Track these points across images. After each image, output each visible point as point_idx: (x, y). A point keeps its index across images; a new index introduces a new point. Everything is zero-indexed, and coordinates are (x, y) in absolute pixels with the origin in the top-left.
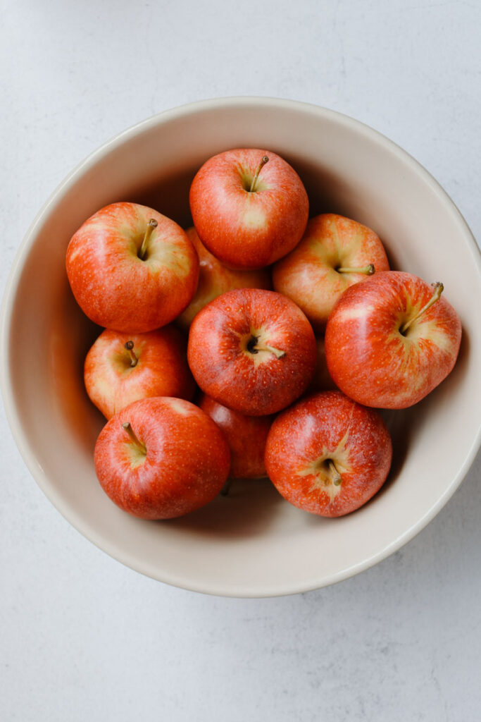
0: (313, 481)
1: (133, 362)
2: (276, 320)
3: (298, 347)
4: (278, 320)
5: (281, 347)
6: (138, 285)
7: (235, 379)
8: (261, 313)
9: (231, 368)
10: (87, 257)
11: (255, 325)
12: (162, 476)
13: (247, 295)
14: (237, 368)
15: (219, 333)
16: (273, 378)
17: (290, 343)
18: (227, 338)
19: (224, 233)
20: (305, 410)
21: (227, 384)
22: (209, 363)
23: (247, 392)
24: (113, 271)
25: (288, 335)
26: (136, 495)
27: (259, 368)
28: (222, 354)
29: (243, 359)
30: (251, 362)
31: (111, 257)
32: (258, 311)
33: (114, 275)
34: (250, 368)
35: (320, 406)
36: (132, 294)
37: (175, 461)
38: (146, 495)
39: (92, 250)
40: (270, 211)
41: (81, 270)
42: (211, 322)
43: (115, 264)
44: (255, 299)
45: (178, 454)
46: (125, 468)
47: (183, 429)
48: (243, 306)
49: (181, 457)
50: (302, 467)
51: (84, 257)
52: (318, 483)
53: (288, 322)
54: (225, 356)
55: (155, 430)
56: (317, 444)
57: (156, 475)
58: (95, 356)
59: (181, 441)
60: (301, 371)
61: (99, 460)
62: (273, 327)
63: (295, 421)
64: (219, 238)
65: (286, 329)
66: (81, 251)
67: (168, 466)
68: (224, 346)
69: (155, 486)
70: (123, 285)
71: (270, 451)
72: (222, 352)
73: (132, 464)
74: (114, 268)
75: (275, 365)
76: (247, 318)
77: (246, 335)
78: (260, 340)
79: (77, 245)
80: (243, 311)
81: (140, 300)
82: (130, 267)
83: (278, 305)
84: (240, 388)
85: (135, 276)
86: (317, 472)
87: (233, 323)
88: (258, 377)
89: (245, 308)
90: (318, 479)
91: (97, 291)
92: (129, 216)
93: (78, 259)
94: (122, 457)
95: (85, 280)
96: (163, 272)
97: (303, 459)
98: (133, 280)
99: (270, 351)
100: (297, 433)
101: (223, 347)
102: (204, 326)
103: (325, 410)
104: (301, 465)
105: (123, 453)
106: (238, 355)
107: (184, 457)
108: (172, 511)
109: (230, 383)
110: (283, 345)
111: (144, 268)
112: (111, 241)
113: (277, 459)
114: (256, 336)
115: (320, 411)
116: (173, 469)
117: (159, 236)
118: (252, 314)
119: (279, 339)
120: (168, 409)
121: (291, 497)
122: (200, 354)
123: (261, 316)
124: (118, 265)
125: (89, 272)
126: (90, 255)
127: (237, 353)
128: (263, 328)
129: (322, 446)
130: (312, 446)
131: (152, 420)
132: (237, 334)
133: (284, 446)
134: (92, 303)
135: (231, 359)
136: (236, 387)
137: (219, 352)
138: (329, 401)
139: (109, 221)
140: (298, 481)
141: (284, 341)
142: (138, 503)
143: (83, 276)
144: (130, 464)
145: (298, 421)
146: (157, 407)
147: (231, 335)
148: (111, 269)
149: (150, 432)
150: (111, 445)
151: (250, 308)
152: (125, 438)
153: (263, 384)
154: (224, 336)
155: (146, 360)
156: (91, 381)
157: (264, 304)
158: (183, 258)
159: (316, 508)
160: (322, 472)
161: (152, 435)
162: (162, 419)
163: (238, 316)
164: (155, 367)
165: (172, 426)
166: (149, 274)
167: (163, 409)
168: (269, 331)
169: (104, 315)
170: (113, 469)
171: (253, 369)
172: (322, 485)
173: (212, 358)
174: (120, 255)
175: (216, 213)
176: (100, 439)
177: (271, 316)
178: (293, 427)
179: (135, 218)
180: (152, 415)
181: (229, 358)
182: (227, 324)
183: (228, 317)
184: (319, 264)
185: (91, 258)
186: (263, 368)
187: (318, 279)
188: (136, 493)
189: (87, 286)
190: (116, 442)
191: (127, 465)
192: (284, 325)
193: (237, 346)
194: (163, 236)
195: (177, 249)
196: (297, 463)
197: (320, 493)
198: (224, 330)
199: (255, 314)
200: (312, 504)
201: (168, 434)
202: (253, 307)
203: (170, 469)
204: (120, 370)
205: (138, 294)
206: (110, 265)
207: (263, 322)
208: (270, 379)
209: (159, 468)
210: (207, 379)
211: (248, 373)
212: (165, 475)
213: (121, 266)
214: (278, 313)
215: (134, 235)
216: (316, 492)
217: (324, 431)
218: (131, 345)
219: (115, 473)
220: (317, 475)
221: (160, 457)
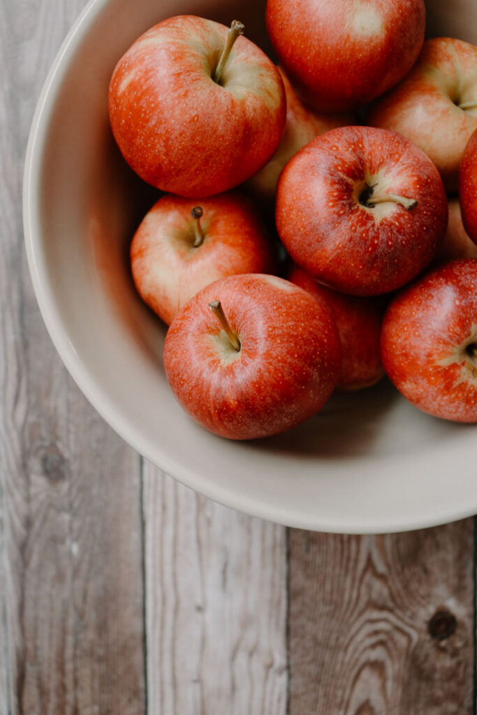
0: (458, 371)
1: (198, 240)
2: (397, 160)
3: (430, 194)
4: (401, 160)
5: (410, 194)
6: (219, 114)
7: (350, 240)
8: (377, 153)
9: (346, 225)
10: (147, 80)
11: (370, 168)
12: (269, 372)
13: (356, 131)
14: (353, 225)
15: (326, 179)
16: (400, 237)
17: (420, 189)
18: (336, 186)
19: (326, 46)
20: (441, 279)
21: (340, 249)
22: (314, 220)
23: (367, 257)
24: (186, 95)
25: (416, 179)
26: (232, 402)
27: (382, 224)
28: (333, 207)
29: (359, 213)
30: (369, 218)
31: (182, 77)
32: (374, 150)
33: (187, 101)
34: (369, 224)
35: (460, 272)
36: (212, 128)
37: (285, 351)
38: (247, 399)
39: (152, 70)
40: (387, 11)
41: (138, 99)
42: (312, 166)
43: (188, 85)
44: (368, 135)
45: (287, 341)
46: (214, 367)
47: (291, 307)
48: (354, 144)
49: (293, 345)
50: (444, 354)
51: (142, 80)
52: (464, 374)
53: (414, 163)
54: (336, 209)
55: (253, 311)
56: (465, 320)
57: (260, 371)
58: (147, 235)
59: (291, 323)
60: (435, 226)
61: (174, 360)
62: (395, 169)
63: (430, 295)
64: (318, 54)
65: (413, 171)
66: (136, 74)
67: (277, 357)
68: (333, 196)
69: (259, 387)
70: (201, 115)
71: (394, 339)
72: (331, 204)
73: (222, 361)
74: (187, 91)
75: (402, 220)
76: (360, 159)
77: (360, 181)
78: (376, 189)
79: (130, 68)
80: (354, 150)
81: (223, 136)
82: (208, 91)
83: (398, 142)
84: (358, 252)
85: (215, 102)
86: (463, 361)
87: (343, 166)
88: (380, 236)
89: (357, 146)
90: (464, 369)
91: (163, 126)
92: (198, 27)
93: (133, 86)
94: (206, 353)
95: (145, 113)
96: (250, 99)
97: (445, 343)
98: (213, 108)
99: (393, 201)
100: (434, 309)
101: (332, 198)
102: (303, 173)
103: (468, 276)
104: (443, 352)
105: (208, 348)
106: (353, 208)
107: (296, 344)
108: (279, 422)
109: (344, 247)
110: (412, 192)
111: (225, 93)
112: (178, 56)
113: (408, 347)
114: (371, 185)
115: (463, 279)
116: (284, 361)
117: (238, 54)
118: (366, 154)
119: (406, 184)
120: (265, 284)
121: (427, 397)
122: (299, 211)
123: (379, 156)
124: (192, 87)
125: (151, 99)
126: (151, 77)
127: (351, 205)
128: (382, 171)
129: (470, 324)
130: (458, 324)
131: (246, 299)
132: (350, 180)
133: (417, 327)
134: (154, 146)
135: (344, 213)
136: (352, 252)
137: (327, 205)
138: (471, 267)
139: (172, 32)
140: (439, 372)
141: (411, 187)
142: (234, 413)
143: (142, 107)
144: (219, 361)
145: (434, 293)
146: (249, 283)
147: (341, 182)
148: (183, 93)
149: (245, 314)
150: (190, 337)
151: (363, 146)
152: (208, 328)
153: (388, 246)
154: (333, 183)
155: (218, 234)
156: (143, 268)
157: (380, 141)
158: (272, 82)
159: (461, 409)
160: (467, 359)
161: (250, 318)
162: (260, 296)
163: (349, 157)
164: (231, 241)
165: (276, 304)
166: (232, 101)
167: (258, 284)
168: (390, 175)
169: (171, 163)
170: (197, 368)
171: (373, 225)
172: (469, 377)
173: (317, 214)
174: (193, 74)
175: (314, 19)
176: (173, 332)
177: (391, 155)
178: (428, 302)
179: (205, 30)
180: (244, 292)
181: (342, 212)
182: (336, 167)
183: (336, 157)
184: (439, 95)
185: (153, 80)
186: (385, 224)
187: (439, 115)
188: (232, 398)
189: (147, 121)
190: (196, 333)
191: (215, 363)
192: (409, 167)
193: (350, 196)
194: (243, 55)
195: (264, 71)
196: (437, 349)
197: (468, 388)
198: (332, 175)
199: (370, 154)
200: (456, 403)
201: (272, 314)
202: (366, 145)
203: (279, 361)
204: (184, 249)
205: (220, 128)
206: (180, 87)
207: (381, 164)
208: (397, 238)
209: (264, 361)
210: (309, 245)
211: (367, 231)
212: (272, 370)
213: (195, 89)
214: (400, 152)
215: (207, 53)
216: (462, 387)
217: (472, 303)
218: (199, 211)
219: (201, 374)
220: (463, 364)
221: (262, 347)
